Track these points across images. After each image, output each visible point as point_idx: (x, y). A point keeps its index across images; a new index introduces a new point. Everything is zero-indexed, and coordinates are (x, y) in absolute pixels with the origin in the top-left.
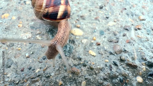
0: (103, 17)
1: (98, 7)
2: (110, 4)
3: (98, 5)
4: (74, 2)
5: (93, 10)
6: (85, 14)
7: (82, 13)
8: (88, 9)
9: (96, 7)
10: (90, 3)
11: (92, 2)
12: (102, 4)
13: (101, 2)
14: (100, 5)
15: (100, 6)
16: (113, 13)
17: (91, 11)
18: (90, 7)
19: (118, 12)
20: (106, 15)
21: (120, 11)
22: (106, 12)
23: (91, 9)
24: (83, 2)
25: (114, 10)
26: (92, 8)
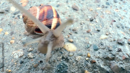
0: (95, 30)
1: (89, 19)
2: (100, 16)
3: (88, 18)
4: (65, 15)
5: (84, 23)
6: (76, 27)
7: (74, 26)
8: (79, 22)
9: (86, 20)
10: (80, 15)
11: (82, 14)
12: (92, 16)
13: (91, 14)
14: (90, 17)
15: (90, 19)
16: (103, 25)
17: (82, 24)
18: (80, 19)
19: (108, 24)
20: (96, 27)
21: (110, 23)
22: (96, 25)
23: (82, 22)
24: (74, 15)
25: (104, 22)
26: (83, 20)
